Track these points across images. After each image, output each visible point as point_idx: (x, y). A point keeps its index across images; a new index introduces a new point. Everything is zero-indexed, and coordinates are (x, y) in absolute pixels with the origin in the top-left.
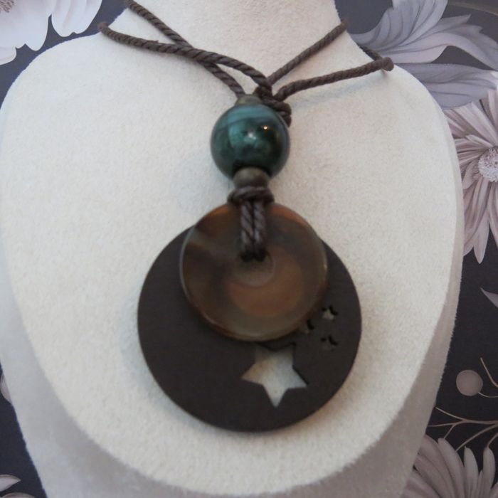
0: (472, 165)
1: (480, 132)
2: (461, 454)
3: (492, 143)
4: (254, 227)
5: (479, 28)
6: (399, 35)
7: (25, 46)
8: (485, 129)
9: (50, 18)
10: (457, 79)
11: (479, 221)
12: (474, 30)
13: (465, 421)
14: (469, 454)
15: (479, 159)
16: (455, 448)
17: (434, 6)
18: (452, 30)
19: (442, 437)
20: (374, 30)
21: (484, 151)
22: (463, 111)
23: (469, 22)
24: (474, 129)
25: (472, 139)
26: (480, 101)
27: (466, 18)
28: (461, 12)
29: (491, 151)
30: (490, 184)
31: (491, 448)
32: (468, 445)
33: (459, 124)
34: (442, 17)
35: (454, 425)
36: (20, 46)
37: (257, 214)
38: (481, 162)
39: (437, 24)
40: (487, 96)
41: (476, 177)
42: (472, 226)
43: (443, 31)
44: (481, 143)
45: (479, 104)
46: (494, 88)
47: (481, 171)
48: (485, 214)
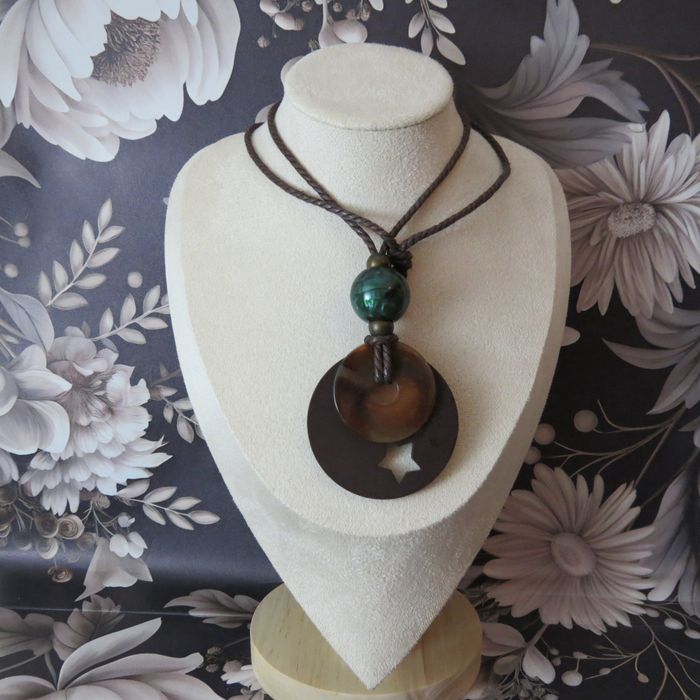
0: (601, 222)
1: (612, 188)
2: (574, 480)
3: (623, 199)
4: (383, 365)
5: (621, 74)
6: (535, 87)
7: (164, 117)
8: (617, 185)
9: (185, 85)
10: (593, 134)
11: (605, 276)
12: (614, 76)
13: (580, 453)
14: (581, 480)
15: (608, 215)
16: (569, 476)
17: (575, 50)
18: (592, 78)
19: (558, 466)
20: (509, 83)
21: (615, 208)
22: (596, 168)
23: (610, 68)
24: (605, 185)
25: (604, 195)
26: (615, 157)
27: (607, 62)
28: (604, 55)
29: (621, 207)
30: (618, 240)
31: (601, 474)
32: (581, 473)
33: (591, 181)
34: (583, 63)
35: (570, 456)
36: (159, 118)
37: (385, 355)
38: (611, 219)
39: (577, 71)
40: (622, 150)
41: (605, 234)
42: (597, 281)
43: (583, 80)
44: (612, 199)
45: (613, 159)
46: (630, 142)
47: (610, 228)
48: (611, 269)
